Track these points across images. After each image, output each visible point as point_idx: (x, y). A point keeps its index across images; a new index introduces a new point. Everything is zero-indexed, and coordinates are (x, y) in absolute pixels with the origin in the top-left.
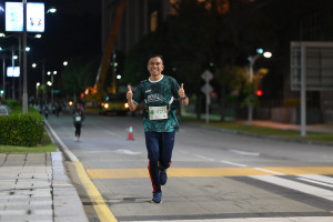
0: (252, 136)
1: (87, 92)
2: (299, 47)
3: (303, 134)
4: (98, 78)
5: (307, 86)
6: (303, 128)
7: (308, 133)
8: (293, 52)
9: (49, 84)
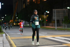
0: (45, 29)
1: (10, 21)
2: (55, 10)
3: (56, 29)
4: (13, 18)
5: (57, 18)
6: (56, 27)
7: (57, 28)
8: (53, 11)
9: (2, 20)
